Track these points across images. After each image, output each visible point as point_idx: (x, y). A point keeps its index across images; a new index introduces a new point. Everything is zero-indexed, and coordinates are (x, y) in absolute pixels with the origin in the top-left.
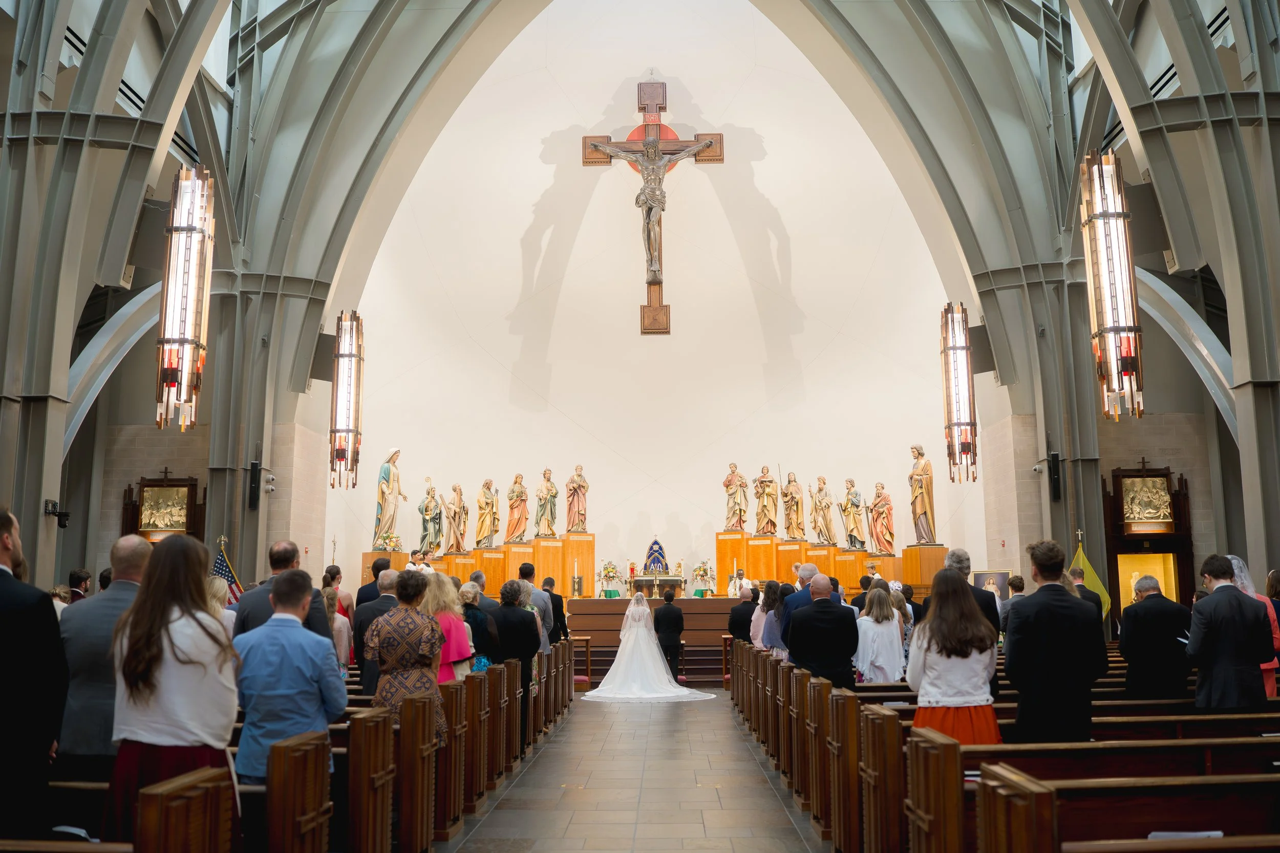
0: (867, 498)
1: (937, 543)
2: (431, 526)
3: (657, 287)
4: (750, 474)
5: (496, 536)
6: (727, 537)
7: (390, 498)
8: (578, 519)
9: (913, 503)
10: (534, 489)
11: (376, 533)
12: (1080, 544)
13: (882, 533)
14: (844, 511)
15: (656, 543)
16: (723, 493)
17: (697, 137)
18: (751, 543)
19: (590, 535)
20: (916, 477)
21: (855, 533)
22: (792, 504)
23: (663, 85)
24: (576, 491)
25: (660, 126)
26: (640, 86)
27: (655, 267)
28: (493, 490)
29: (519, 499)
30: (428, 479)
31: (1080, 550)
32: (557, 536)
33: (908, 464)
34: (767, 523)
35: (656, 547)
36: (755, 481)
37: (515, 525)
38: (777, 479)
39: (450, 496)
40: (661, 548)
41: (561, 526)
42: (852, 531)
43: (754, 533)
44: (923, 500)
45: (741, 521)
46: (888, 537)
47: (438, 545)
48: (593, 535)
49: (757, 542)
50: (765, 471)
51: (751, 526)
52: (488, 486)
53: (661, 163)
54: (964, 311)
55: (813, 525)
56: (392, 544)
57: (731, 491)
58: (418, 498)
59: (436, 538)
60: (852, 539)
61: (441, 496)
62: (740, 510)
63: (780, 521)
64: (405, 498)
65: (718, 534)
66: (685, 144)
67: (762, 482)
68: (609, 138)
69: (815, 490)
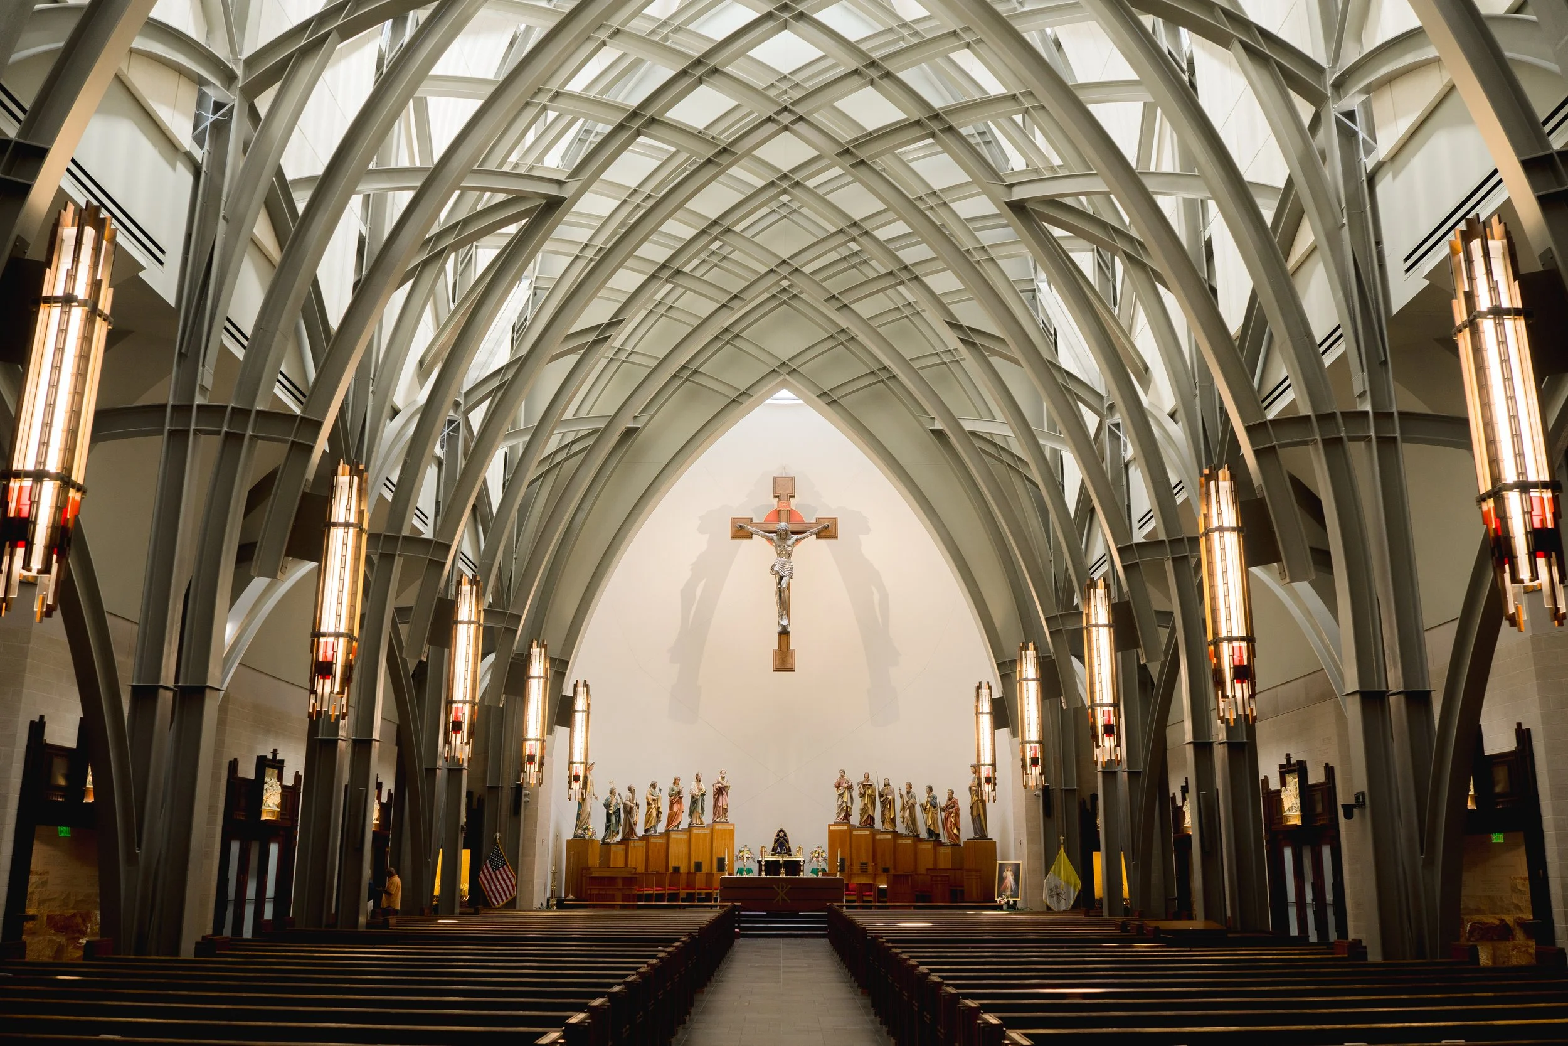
0: (942, 801)
1: (989, 837)
2: (613, 818)
3: (786, 636)
4: (855, 778)
5: (659, 824)
6: (836, 828)
7: (588, 799)
8: (720, 812)
9: (971, 807)
10: (689, 789)
11: (576, 825)
12: (1062, 846)
13: (951, 828)
14: (925, 810)
15: (781, 831)
16: (836, 793)
17: (818, 519)
18: (855, 832)
19: (731, 825)
20: (974, 788)
21: (932, 828)
22: (888, 804)
23: (793, 479)
24: (720, 791)
25: (790, 511)
26: (775, 478)
27: (785, 622)
28: (657, 789)
29: (676, 797)
30: (611, 782)
31: (1062, 850)
32: (705, 825)
33: (969, 779)
34: (867, 818)
35: (781, 834)
36: (858, 784)
37: (672, 818)
38: (875, 784)
39: (626, 795)
40: (785, 835)
41: (708, 818)
42: (930, 825)
43: (858, 825)
44: (978, 807)
45: (847, 816)
46: (955, 831)
47: (618, 832)
48: (734, 825)
49: (859, 832)
50: (867, 776)
51: (855, 819)
52: (653, 786)
53: (790, 542)
54: (990, 688)
55: (902, 820)
56: (590, 833)
57: (840, 792)
58: (604, 796)
59: (617, 827)
60: (930, 832)
61: (619, 794)
62: (847, 807)
63: (878, 816)
64: (596, 798)
65: (829, 825)
66: (809, 525)
67: (864, 786)
68: (751, 519)
69: (904, 793)
